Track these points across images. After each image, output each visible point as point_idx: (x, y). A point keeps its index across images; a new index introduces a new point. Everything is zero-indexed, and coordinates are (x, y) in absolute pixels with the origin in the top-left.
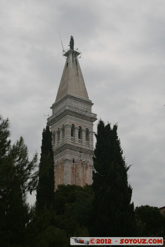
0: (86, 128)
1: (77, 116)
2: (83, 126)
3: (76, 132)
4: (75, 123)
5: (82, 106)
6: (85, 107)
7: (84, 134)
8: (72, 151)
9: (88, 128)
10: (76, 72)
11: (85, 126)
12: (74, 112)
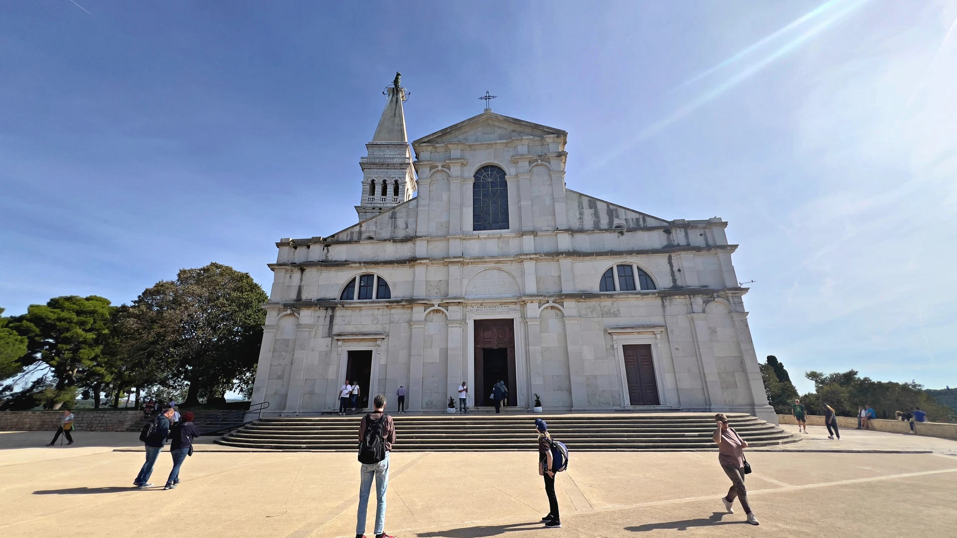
0: (394, 179)
1: (379, 167)
2: (388, 178)
3: (378, 189)
4: (376, 178)
5: (391, 153)
6: (396, 153)
7: (390, 190)
8: (367, 214)
9: (398, 179)
10: (393, 112)
11: (393, 178)
12: (371, 164)
